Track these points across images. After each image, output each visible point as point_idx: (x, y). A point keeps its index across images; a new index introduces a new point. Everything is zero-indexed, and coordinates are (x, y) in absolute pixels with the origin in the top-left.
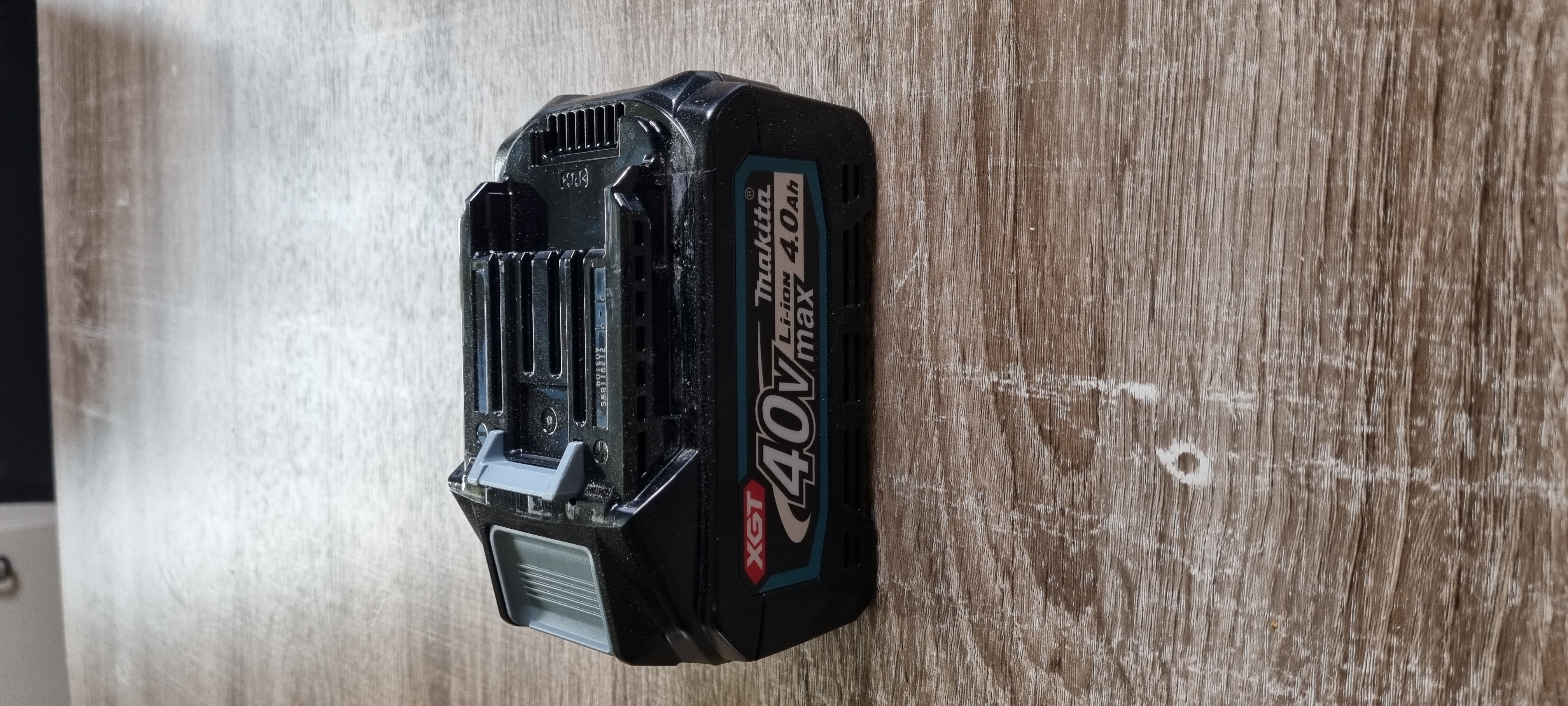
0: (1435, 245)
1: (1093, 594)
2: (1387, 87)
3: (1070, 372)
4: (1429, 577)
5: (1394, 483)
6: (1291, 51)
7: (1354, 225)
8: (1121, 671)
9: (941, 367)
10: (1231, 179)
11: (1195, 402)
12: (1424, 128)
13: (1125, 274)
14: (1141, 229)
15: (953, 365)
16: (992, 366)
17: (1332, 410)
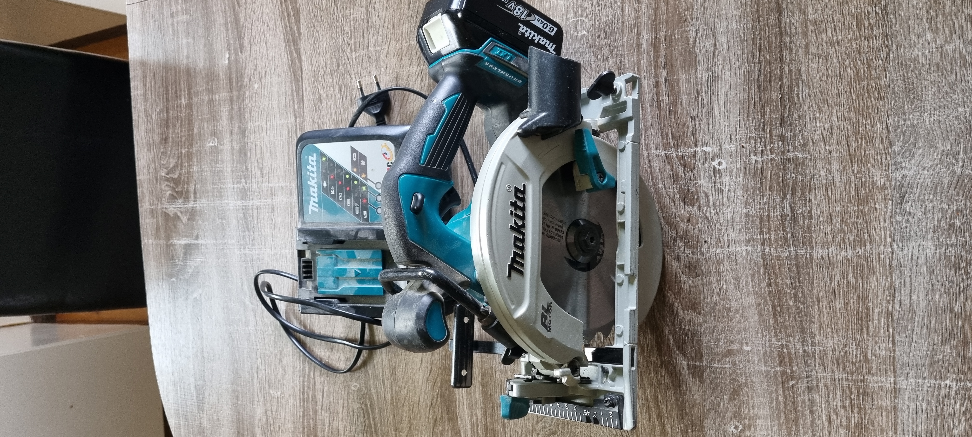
0: (772, 108)
1: (698, 200)
2: (759, 76)
3: (688, 147)
4: (776, 177)
5: (768, 159)
6: (738, 69)
7: (754, 106)
8: (706, 217)
9: (649, 152)
10: (726, 98)
11: (721, 149)
12: (768, 84)
13: (701, 122)
14: (704, 111)
15: (653, 151)
16: (665, 149)
17: (753, 146)
